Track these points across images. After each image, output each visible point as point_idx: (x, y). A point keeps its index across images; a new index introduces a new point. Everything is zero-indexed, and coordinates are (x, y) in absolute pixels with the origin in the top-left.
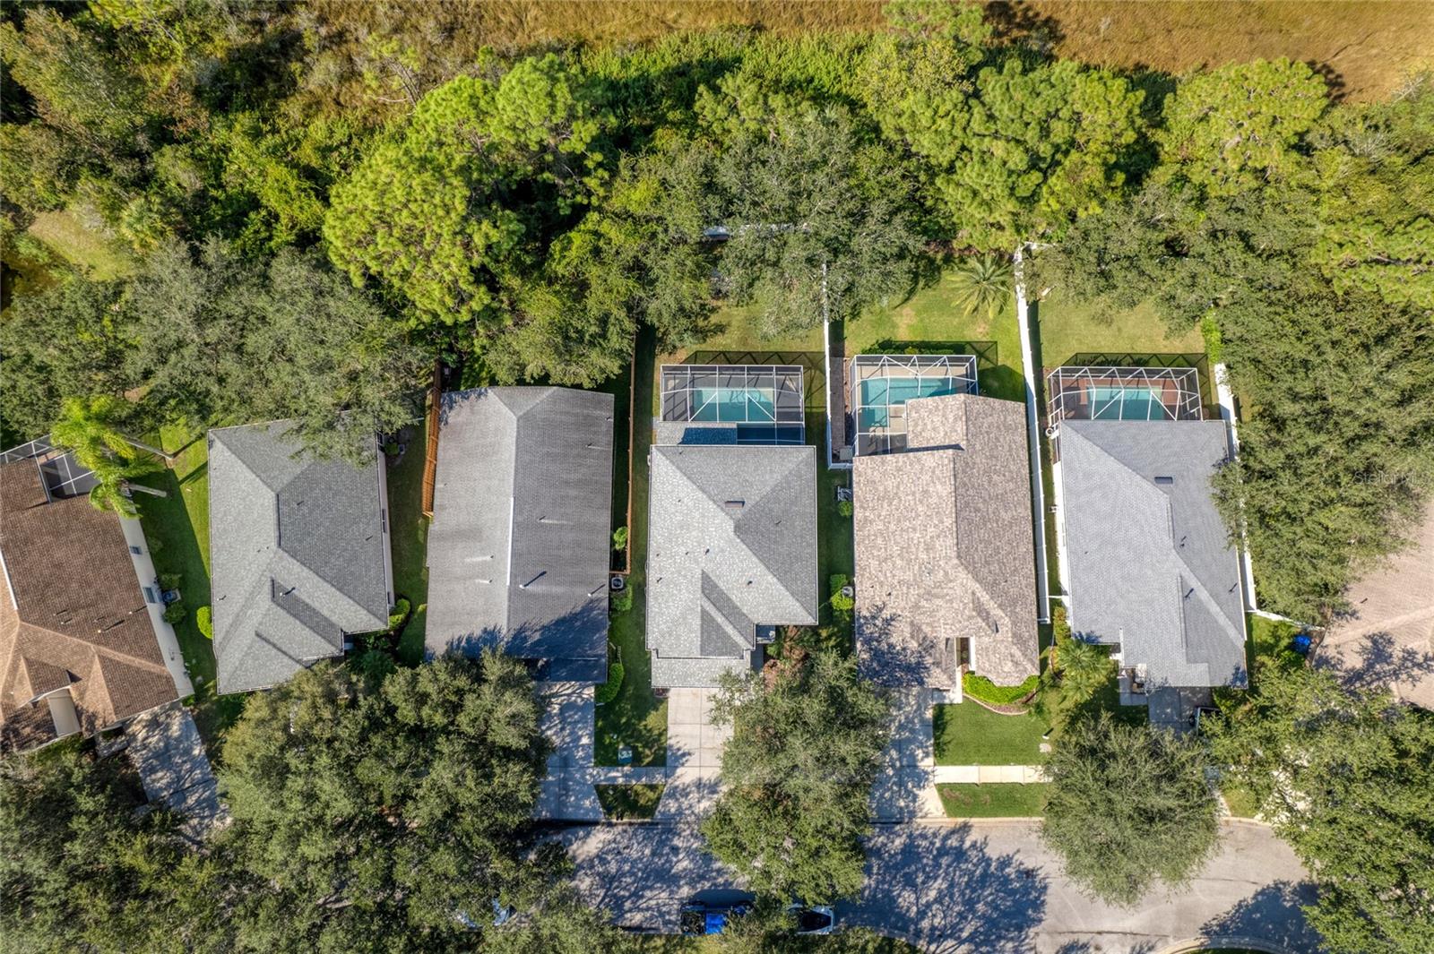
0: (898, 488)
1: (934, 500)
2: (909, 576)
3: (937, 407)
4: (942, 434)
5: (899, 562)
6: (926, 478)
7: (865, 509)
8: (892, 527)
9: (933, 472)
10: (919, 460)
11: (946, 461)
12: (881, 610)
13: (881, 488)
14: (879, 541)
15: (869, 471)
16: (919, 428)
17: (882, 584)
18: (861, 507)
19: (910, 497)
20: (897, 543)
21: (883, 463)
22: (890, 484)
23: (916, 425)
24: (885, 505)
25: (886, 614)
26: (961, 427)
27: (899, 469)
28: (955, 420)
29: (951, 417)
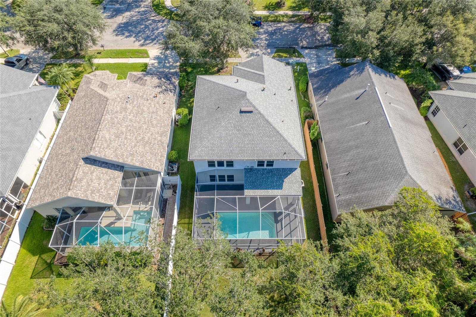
0: (135, 145)
1: (113, 131)
2: (140, 101)
3: (92, 193)
4: (94, 174)
5: (145, 109)
6: (115, 144)
7: (160, 141)
8: (145, 126)
9: (108, 146)
10: (116, 156)
11: (97, 149)
12: (161, 92)
13: (147, 148)
14: (155, 122)
15: (153, 160)
16: (111, 183)
17: (158, 103)
18: (163, 143)
19: (129, 137)
20: (144, 118)
21: (142, 162)
22: (140, 149)
23: (112, 186)
24: (146, 138)
25: (159, 90)
26: (79, 174)
27: (132, 155)
28: (81, 180)
29: (84, 182)
